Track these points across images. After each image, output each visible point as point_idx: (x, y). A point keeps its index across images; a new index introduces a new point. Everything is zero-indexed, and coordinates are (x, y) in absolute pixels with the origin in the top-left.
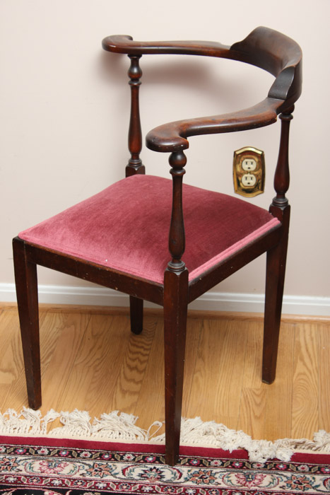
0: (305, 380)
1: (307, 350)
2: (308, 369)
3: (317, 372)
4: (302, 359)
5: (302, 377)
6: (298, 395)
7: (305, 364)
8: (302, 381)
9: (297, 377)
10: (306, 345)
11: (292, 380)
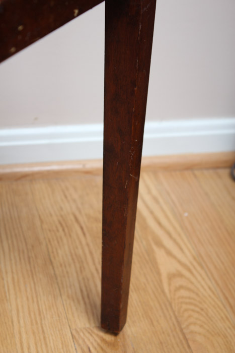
0: (189, 289)
1: (159, 224)
2: (179, 262)
3: (202, 267)
4: (160, 244)
5: (178, 282)
6: (192, 328)
7: (169, 253)
8: (183, 293)
9: (170, 284)
10: (152, 213)
11: (163, 292)
